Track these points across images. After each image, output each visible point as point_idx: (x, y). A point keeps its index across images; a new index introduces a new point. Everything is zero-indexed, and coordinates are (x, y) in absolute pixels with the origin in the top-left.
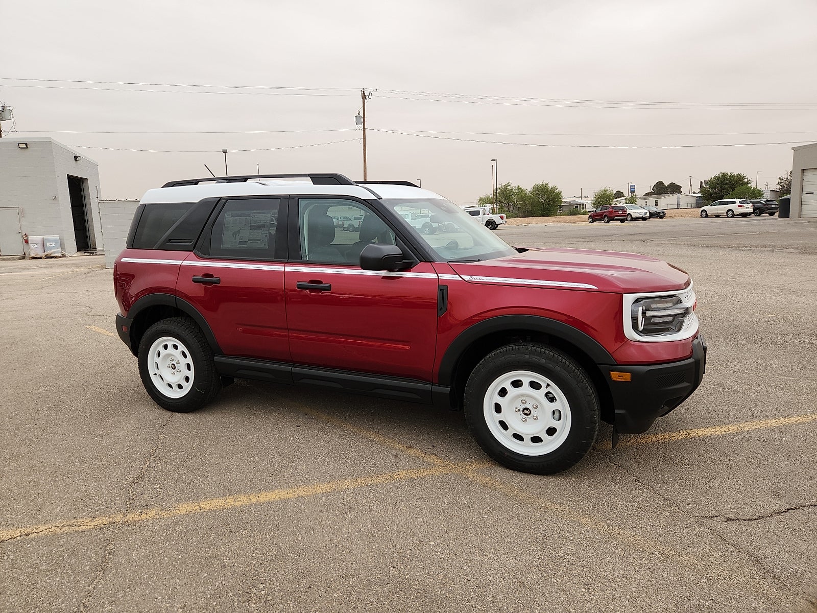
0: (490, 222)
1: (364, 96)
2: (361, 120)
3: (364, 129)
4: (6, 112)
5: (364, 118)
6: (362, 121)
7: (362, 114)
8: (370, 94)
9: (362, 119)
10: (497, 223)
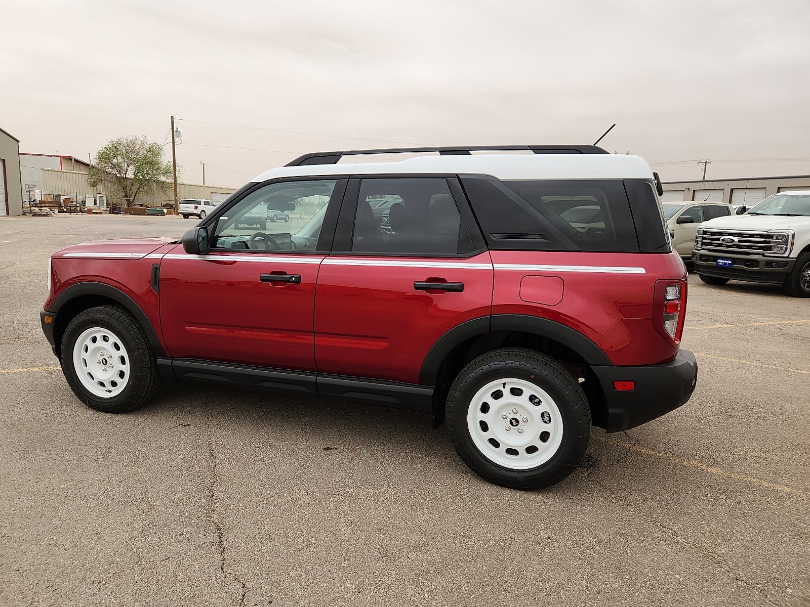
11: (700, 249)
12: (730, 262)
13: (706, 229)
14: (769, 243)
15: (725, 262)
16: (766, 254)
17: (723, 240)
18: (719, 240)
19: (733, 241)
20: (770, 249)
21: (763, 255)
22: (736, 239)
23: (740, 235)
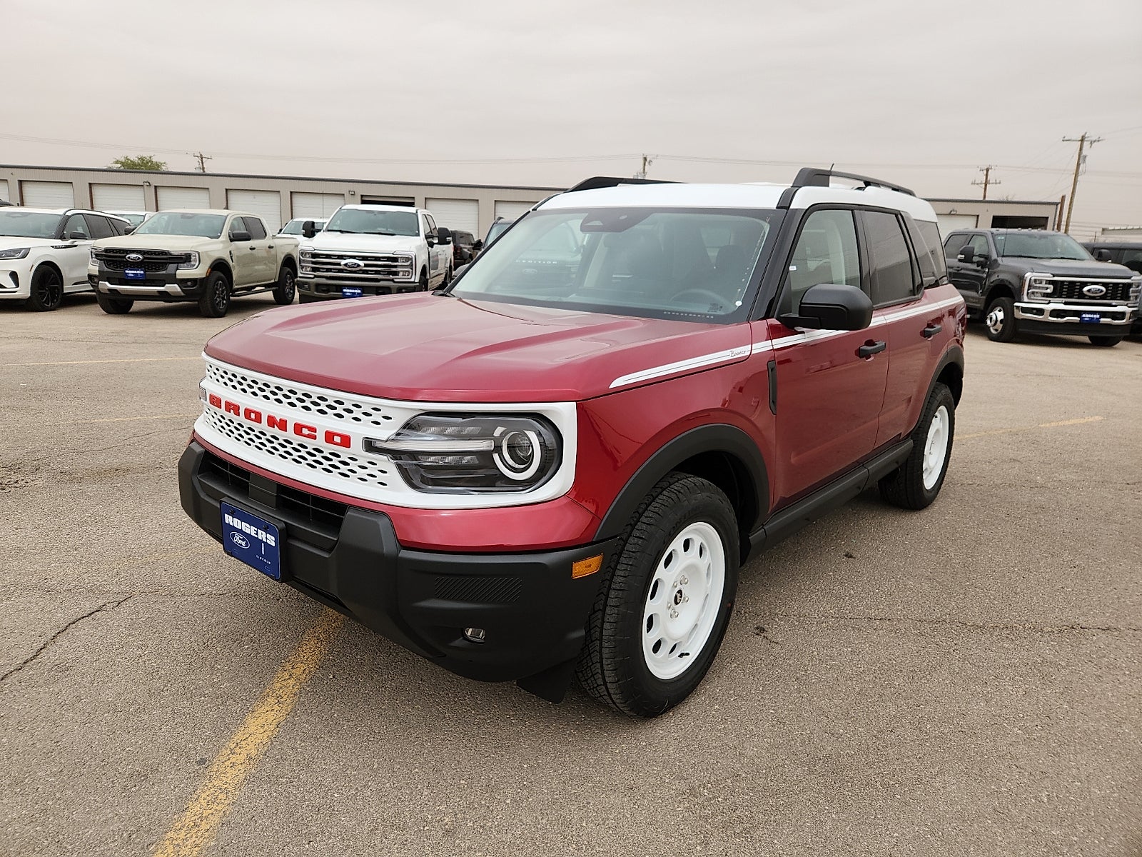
11: (312, 276)
12: (359, 291)
13: (315, 251)
14: (396, 266)
15: (353, 291)
16: (396, 280)
17: (346, 265)
18: (339, 264)
19: (359, 266)
20: (396, 273)
21: (392, 280)
22: (362, 263)
23: (364, 258)
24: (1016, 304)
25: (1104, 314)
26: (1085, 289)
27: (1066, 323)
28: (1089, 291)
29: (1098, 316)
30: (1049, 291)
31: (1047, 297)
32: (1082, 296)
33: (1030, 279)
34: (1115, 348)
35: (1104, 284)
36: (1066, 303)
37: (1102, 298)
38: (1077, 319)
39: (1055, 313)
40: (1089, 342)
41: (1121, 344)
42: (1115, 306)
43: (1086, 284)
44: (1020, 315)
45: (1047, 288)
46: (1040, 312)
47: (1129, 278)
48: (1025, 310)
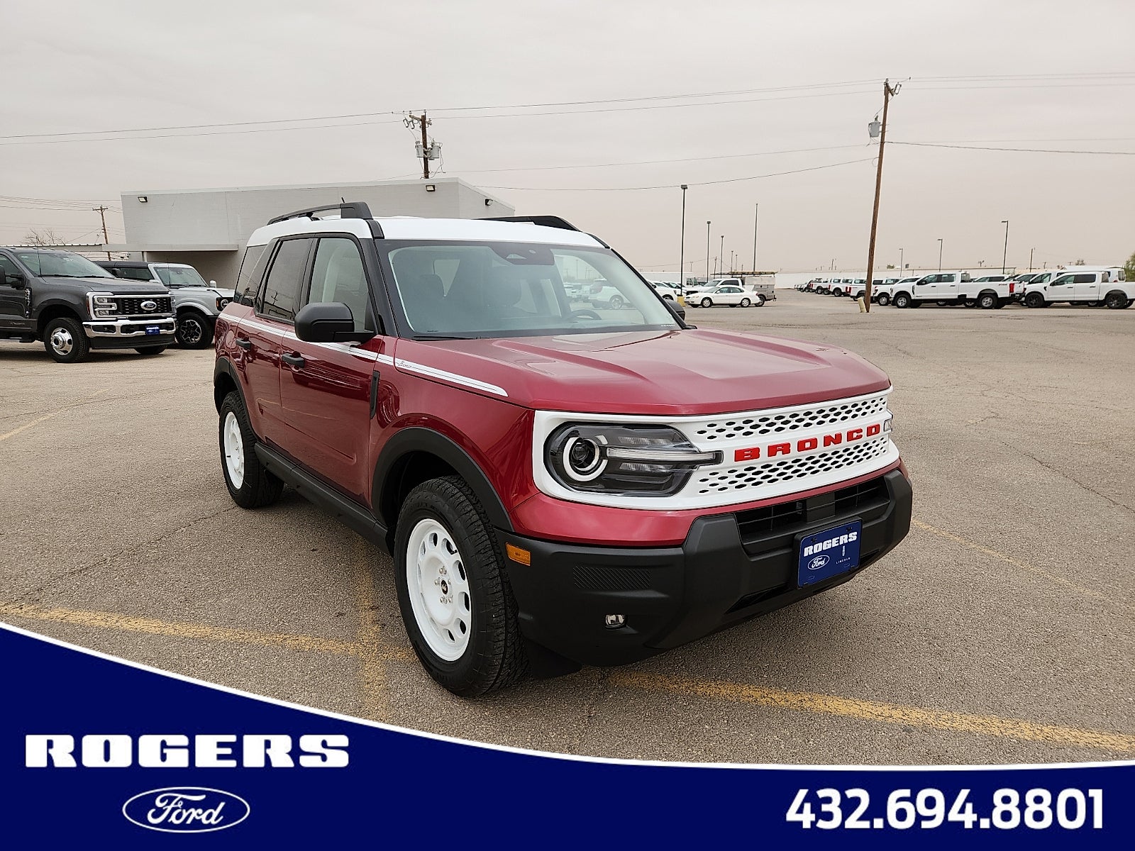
0: (1115, 295)
1: (888, 91)
2: (879, 129)
3: (882, 143)
4: (435, 150)
5: (884, 125)
6: (881, 129)
7: (881, 120)
8: (898, 86)
9: (881, 127)
10: (1128, 298)
24: (84, 323)
25: (161, 326)
26: (143, 304)
27: (136, 337)
28: (145, 306)
29: (157, 328)
30: (113, 308)
31: (114, 314)
32: (141, 311)
33: (93, 298)
34: (163, 356)
35: (154, 299)
36: (131, 319)
37: (156, 311)
38: (142, 333)
39: (125, 329)
40: (136, 352)
41: (166, 351)
42: (165, 318)
43: (141, 300)
44: (91, 334)
45: (111, 306)
46: (112, 328)
47: (167, 293)
48: (96, 328)
